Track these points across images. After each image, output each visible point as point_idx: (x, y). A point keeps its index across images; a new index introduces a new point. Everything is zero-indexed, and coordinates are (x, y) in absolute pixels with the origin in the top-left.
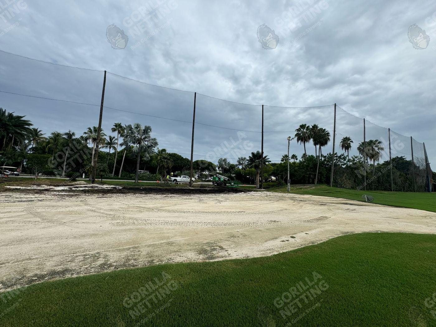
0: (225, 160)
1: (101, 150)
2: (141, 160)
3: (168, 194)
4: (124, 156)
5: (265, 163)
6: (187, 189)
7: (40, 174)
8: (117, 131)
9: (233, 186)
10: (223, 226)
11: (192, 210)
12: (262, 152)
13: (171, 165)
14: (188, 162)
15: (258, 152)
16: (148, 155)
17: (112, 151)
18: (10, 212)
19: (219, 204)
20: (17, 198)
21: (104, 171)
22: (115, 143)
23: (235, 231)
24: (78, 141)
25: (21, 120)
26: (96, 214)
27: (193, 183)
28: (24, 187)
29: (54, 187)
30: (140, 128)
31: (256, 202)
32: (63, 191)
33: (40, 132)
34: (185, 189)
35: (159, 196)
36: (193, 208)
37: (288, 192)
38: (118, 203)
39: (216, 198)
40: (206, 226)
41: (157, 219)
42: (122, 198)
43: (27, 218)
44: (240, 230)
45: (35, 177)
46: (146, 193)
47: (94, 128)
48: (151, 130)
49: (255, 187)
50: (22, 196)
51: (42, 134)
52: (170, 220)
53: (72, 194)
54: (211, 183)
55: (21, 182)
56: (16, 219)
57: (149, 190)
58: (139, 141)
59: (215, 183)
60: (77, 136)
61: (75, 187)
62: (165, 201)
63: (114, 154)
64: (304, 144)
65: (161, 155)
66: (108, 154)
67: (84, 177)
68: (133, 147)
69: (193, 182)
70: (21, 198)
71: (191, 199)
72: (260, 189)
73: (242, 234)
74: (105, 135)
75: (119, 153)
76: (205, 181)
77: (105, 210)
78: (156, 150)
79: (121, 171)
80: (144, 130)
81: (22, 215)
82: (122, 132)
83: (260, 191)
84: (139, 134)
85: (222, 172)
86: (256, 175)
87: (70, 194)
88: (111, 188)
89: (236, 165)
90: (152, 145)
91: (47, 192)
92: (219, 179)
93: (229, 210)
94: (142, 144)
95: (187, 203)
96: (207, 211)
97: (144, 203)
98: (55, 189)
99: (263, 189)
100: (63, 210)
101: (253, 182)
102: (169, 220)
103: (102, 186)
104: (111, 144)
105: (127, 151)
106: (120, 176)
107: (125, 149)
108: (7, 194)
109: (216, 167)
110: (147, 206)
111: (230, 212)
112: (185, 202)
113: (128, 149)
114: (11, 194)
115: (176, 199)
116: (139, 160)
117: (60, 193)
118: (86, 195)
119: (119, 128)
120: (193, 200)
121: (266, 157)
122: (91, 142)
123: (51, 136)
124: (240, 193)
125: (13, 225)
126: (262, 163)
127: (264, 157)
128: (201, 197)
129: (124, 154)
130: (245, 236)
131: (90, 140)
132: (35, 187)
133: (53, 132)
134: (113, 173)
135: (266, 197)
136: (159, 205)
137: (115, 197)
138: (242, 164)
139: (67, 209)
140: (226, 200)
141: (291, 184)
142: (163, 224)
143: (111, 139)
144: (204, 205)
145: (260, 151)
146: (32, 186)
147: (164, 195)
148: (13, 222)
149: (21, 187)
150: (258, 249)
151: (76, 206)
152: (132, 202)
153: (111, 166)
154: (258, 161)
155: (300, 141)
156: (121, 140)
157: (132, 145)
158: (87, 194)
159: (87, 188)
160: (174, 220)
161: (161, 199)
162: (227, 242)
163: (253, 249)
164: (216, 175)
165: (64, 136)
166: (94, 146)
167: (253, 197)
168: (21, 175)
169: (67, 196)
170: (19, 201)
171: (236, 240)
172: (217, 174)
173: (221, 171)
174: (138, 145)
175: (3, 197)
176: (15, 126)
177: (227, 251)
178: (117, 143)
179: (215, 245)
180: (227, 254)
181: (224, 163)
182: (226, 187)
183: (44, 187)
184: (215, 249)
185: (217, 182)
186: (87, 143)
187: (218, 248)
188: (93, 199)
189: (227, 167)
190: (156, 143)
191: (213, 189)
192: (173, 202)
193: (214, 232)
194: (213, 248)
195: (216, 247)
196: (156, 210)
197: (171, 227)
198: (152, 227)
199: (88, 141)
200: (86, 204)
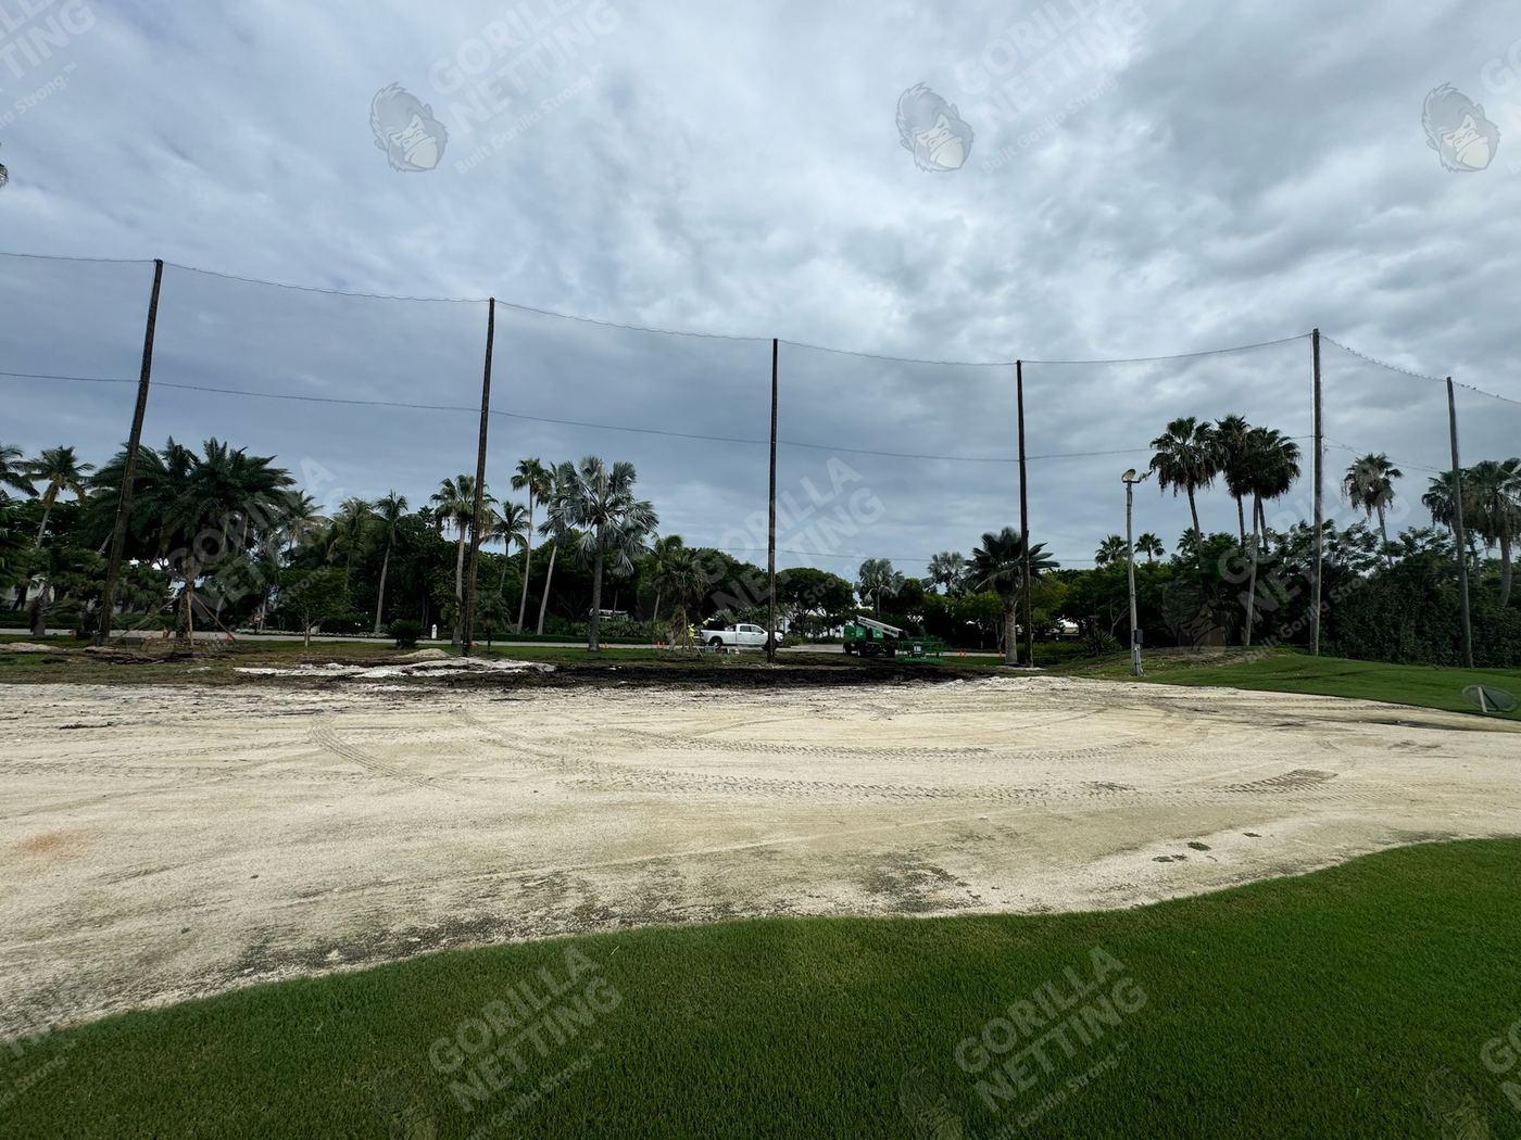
0: (884, 565)
1: (483, 548)
2: (606, 578)
3: (704, 688)
4: (552, 564)
5: (1034, 573)
6: (761, 671)
7: (313, 630)
9: (919, 656)
10: (926, 800)
11: (803, 744)
12: (1025, 532)
13: (701, 587)
15: (1007, 533)
16: (626, 560)
17: (514, 549)
18: (277, 745)
19: (884, 721)
22: (520, 525)
23: (971, 818)
24: (416, 522)
26: (508, 753)
27: (777, 649)
28: (283, 671)
29: (361, 670)
30: (599, 472)
31: (1017, 716)
34: (754, 671)
35: (675, 695)
36: (804, 735)
37: (1135, 676)
38: (558, 719)
39: (868, 702)
40: (866, 799)
41: (698, 772)
42: (563, 701)
43: (325, 763)
44: (994, 817)
45: (302, 638)
46: (633, 687)
47: (462, 479)
48: (632, 476)
49: (1002, 661)
50: (289, 698)
52: (738, 774)
54: (839, 649)
55: (270, 655)
56: (301, 765)
57: (639, 676)
58: (597, 515)
59: (855, 649)
60: (413, 509)
62: (701, 713)
63: (521, 558)
64: (1191, 494)
65: (666, 558)
67: (434, 634)
68: (578, 536)
69: (777, 644)
70: (287, 703)
71: (785, 704)
72: (1021, 669)
73: (1000, 829)
75: (535, 554)
76: (815, 641)
77: (529, 741)
78: (649, 541)
79: (542, 614)
80: (613, 478)
81: (311, 755)
82: (541, 487)
83: (1024, 675)
84: (596, 491)
85: (875, 606)
86: (1002, 618)
88: (523, 668)
89: (924, 581)
90: (638, 527)
91: (347, 685)
92: (869, 633)
93: (931, 745)
94: (609, 522)
95: (775, 718)
96: (853, 747)
97: (639, 720)
98: (367, 675)
99: (1035, 666)
100: (411, 739)
101: (991, 641)
102: (738, 778)
103: (495, 665)
104: (509, 527)
105: (560, 546)
106: (540, 630)
107: (551, 544)
108: (248, 691)
109: (851, 591)
110: (650, 729)
111: (936, 750)
112: (769, 713)
113: (566, 541)
114: (257, 691)
115: (736, 706)
116: (599, 577)
117: (385, 688)
118: (455, 692)
119: (532, 476)
120: (792, 710)
121: (1038, 548)
122: (453, 525)
123: (341, 511)
124: (951, 683)
125: (299, 783)
126: (1024, 573)
127: (1030, 547)
128: (815, 697)
129: (550, 559)
130: (1012, 835)
131: (451, 518)
132: (311, 670)
133: (346, 501)
134: (521, 619)
135: (1053, 695)
136: (689, 726)
137: (541, 698)
138: (946, 578)
139: (425, 737)
140: (906, 708)
141: (1145, 646)
142: (720, 787)
143: (510, 511)
144: (836, 725)
145: (1017, 528)
146: (302, 666)
147: (692, 692)
148: (297, 774)
149: (277, 671)
150: (1077, 885)
151: (445, 726)
152: (601, 715)
153: (512, 597)
154: (1010, 567)
155: (1172, 483)
156: (541, 515)
157: (576, 527)
158: (459, 691)
160: (753, 774)
161: (684, 704)
162: (954, 856)
163: (1057, 883)
164: (855, 619)
165: (377, 511)
166: (462, 536)
167: (1002, 696)
168: (264, 634)
170: (287, 713)
171: (984, 847)
172: (860, 618)
173: (869, 605)
174: (595, 526)
175: (240, 700)
176: (249, 489)
177: (966, 885)
178: (528, 525)
179: (916, 863)
180: (967, 896)
181: (880, 578)
182: (896, 660)
183: (335, 670)
184: (919, 879)
185: (860, 644)
186: (440, 528)
187: (929, 873)
188: (480, 705)
189: (893, 591)
190: (653, 518)
191: (848, 668)
192: (729, 713)
193: (900, 821)
194: (910, 872)
195: (923, 872)
196: (683, 743)
197: (750, 801)
198: (689, 797)
199: (444, 523)
200: (471, 723)
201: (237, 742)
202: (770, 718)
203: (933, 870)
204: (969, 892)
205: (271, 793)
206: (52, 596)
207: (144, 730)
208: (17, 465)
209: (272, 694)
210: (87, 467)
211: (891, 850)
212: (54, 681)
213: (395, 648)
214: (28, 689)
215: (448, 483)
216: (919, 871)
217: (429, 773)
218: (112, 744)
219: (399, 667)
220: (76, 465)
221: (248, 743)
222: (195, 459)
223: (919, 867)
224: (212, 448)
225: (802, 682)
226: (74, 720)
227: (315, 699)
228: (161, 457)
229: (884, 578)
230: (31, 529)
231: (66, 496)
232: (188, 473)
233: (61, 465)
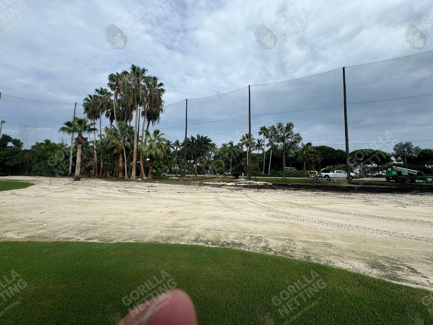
0: (408, 145)
1: (252, 152)
2: (287, 158)
3: (320, 192)
4: (271, 155)
6: (345, 187)
7: (218, 174)
8: (263, 134)
9: (431, 182)
10: (414, 240)
11: (355, 212)
13: (319, 159)
14: (342, 154)
16: (292, 152)
17: (261, 152)
18: (208, 198)
19: (402, 208)
20: (210, 190)
21: (256, 169)
22: (262, 145)
24: (237, 147)
25: (207, 139)
26: (255, 205)
27: (353, 179)
29: (227, 183)
30: (282, 126)
32: (232, 186)
33: (216, 145)
34: (341, 187)
35: (309, 193)
36: (357, 210)
38: (270, 198)
39: (395, 200)
40: (380, 235)
41: (309, 216)
42: (273, 193)
43: (216, 203)
45: (216, 176)
46: (295, 190)
47: (246, 135)
48: (293, 126)
50: (212, 189)
51: (217, 146)
53: (238, 188)
54: (384, 179)
55: (211, 180)
56: (211, 203)
57: (297, 187)
58: (283, 139)
59: (391, 179)
60: (236, 144)
61: (239, 183)
62: (316, 199)
63: (263, 154)
65: (306, 150)
66: (258, 155)
67: (243, 175)
68: (278, 146)
71: (352, 198)
74: (254, 139)
75: (266, 153)
76: (372, 176)
77: (261, 203)
78: (300, 145)
79: (269, 169)
80: (287, 128)
81: (213, 201)
82: (266, 134)
84: (282, 132)
85: (404, 162)
87: (236, 188)
88: (264, 184)
90: (296, 141)
91: (223, 186)
92: (399, 172)
94: (286, 141)
95: (346, 203)
96: (380, 216)
97: (294, 199)
98: (227, 185)
100: (234, 199)
102: (324, 220)
103: (256, 183)
104: (259, 146)
105: (273, 150)
106: (269, 174)
107: (271, 149)
108: (205, 187)
109: (390, 157)
110: (297, 202)
113: (274, 148)
114: (207, 187)
115: (331, 198)
116: (284, 158)
117: (231, 188)
119: (264, 131)
120: (354, 200)
122: (245, 147)
123: (221, 146)
125: (210, 207)
128: (367, 197)
129: (270, 154)
131: (245, 145)
132: (217, 183)
134: (264, 171)
136: (310, 203)
137: (267, 192)
139: (236, 199)
140: (417, 203)
142: (317, 222)
143: (259, 142)
144: (374, 208)
147: (315, 193)
149: (211, 183)
151: (241, 197)
152: (282, 197)
153: (261, 165)
156: (267, 141)
157: (276, 144)
159: (246, 184)
160: (331, 220)
161: (312, 196)
162: (425, 265)
164: (392, 167)
165: (228, 145)
166: (247, 150)
169: (235, 189)
170: (211, 192)
172: (394, 167)
173: (401, 161)
174: (282, 143)
176: (204, 143)
177: (427, 278)
178: (264, 145)
179: (399, 263)
180: (426, 282)
181: (406, 150)
182: (416, 184)
183: (221, 183)
184: (399, 269)
185: (394, 177)
186: (242, 148)
187: (406, 268)
188: (251, 193)
189: (414, 155)
190: (300, 138)
191: (388, 187)
192: (327, 200)
193: (396, 246)
194: (394, 265)
195: (402, 267)
196: (307, 207)
197: (327, 228)
198: (305, 224)
199: (243, 146)
200: (248, 197)
201: (201, 197)
202: (344, 202)
203: (408, 267)
204: (427, 280)
205: (205, 208)
206: (178, 169)
207: (188, 194)
208: (172, 144)
209: (209, 188)
210: (181, 143)
211: (387, 255)
212: (177, 184)
213: (234, 178)
214: (174, 185)
215: (243, 136)
216: (400, 266)
217: (236, 208)
218: (183, 196)
219: (234, 183)
220: (179, 143)
221: (203, 198)
222: (195, 139)
223: (400, 265)
224: (198, 136)
225: (362, 191)
226: (179, 191)
227: (217, 189)
228: (190, 139)
229: (408, 150)
230: (174, 156)
231: (178, 149)
232: (194, 142)
233: (177, 143)
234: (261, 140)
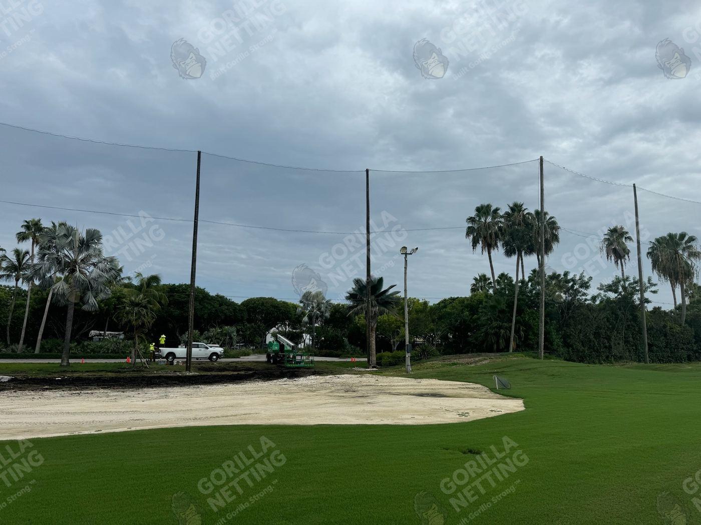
8: (31, 240)
27: (219, 360)
79: (40, 337)
106: (37, 351)
234: (27, 253)
